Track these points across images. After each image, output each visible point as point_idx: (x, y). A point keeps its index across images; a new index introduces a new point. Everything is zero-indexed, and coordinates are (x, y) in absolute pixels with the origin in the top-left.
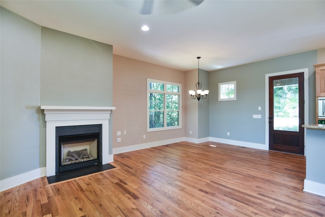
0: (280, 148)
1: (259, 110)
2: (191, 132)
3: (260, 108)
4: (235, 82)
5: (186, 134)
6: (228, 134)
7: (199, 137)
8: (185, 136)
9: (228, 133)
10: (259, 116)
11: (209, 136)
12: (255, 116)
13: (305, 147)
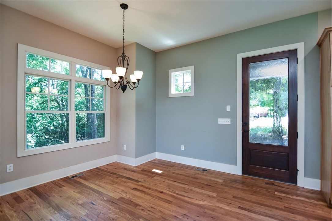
0: (258, 172)
1: (228, 110)
2: (125, 147)
3: (228, 108)
4: (193, 67)
5: (119, 151)
6: (183, 148)
7: (137, 156)
8: (117, 154)
9: (182, 146)
10: (226, 121)
11: (156, 151)
12: (221, 121)
13: (298, 172)
